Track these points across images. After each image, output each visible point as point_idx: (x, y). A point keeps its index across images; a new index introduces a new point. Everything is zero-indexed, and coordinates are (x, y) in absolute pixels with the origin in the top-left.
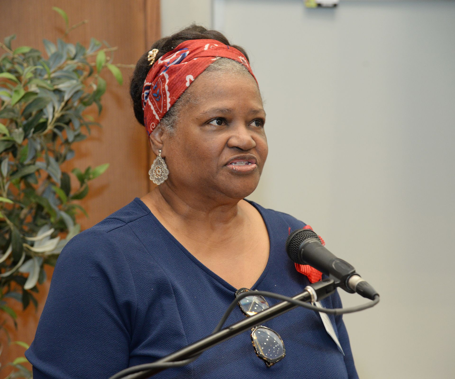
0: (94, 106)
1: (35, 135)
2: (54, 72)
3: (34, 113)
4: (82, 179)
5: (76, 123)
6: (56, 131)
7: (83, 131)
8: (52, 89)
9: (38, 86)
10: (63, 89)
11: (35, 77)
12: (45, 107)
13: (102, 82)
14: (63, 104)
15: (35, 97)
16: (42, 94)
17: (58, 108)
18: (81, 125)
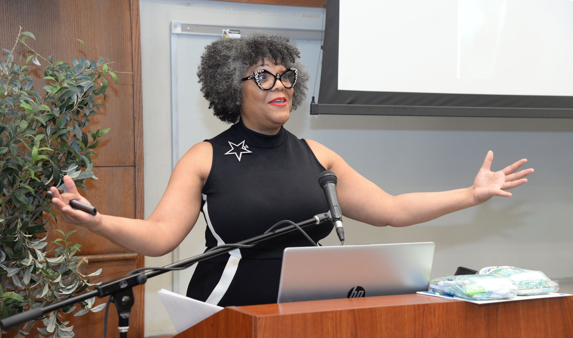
0: (101, 95)
1: (66, 112)
2: (77, 76)
3: (66, 99)
4: (94, 137)
5: (91, 105)
6: (79, 109)
7: (95, 109)
8: (77, 85)
9: (68, 84)
10: (83, 85)
11: (67, 79)
12: (73, 96)
13: (106, 81)
14: (83, 94)
15: (67, 90)
16: (70, 88)
17: (80, 96)
18: (94, 106)
